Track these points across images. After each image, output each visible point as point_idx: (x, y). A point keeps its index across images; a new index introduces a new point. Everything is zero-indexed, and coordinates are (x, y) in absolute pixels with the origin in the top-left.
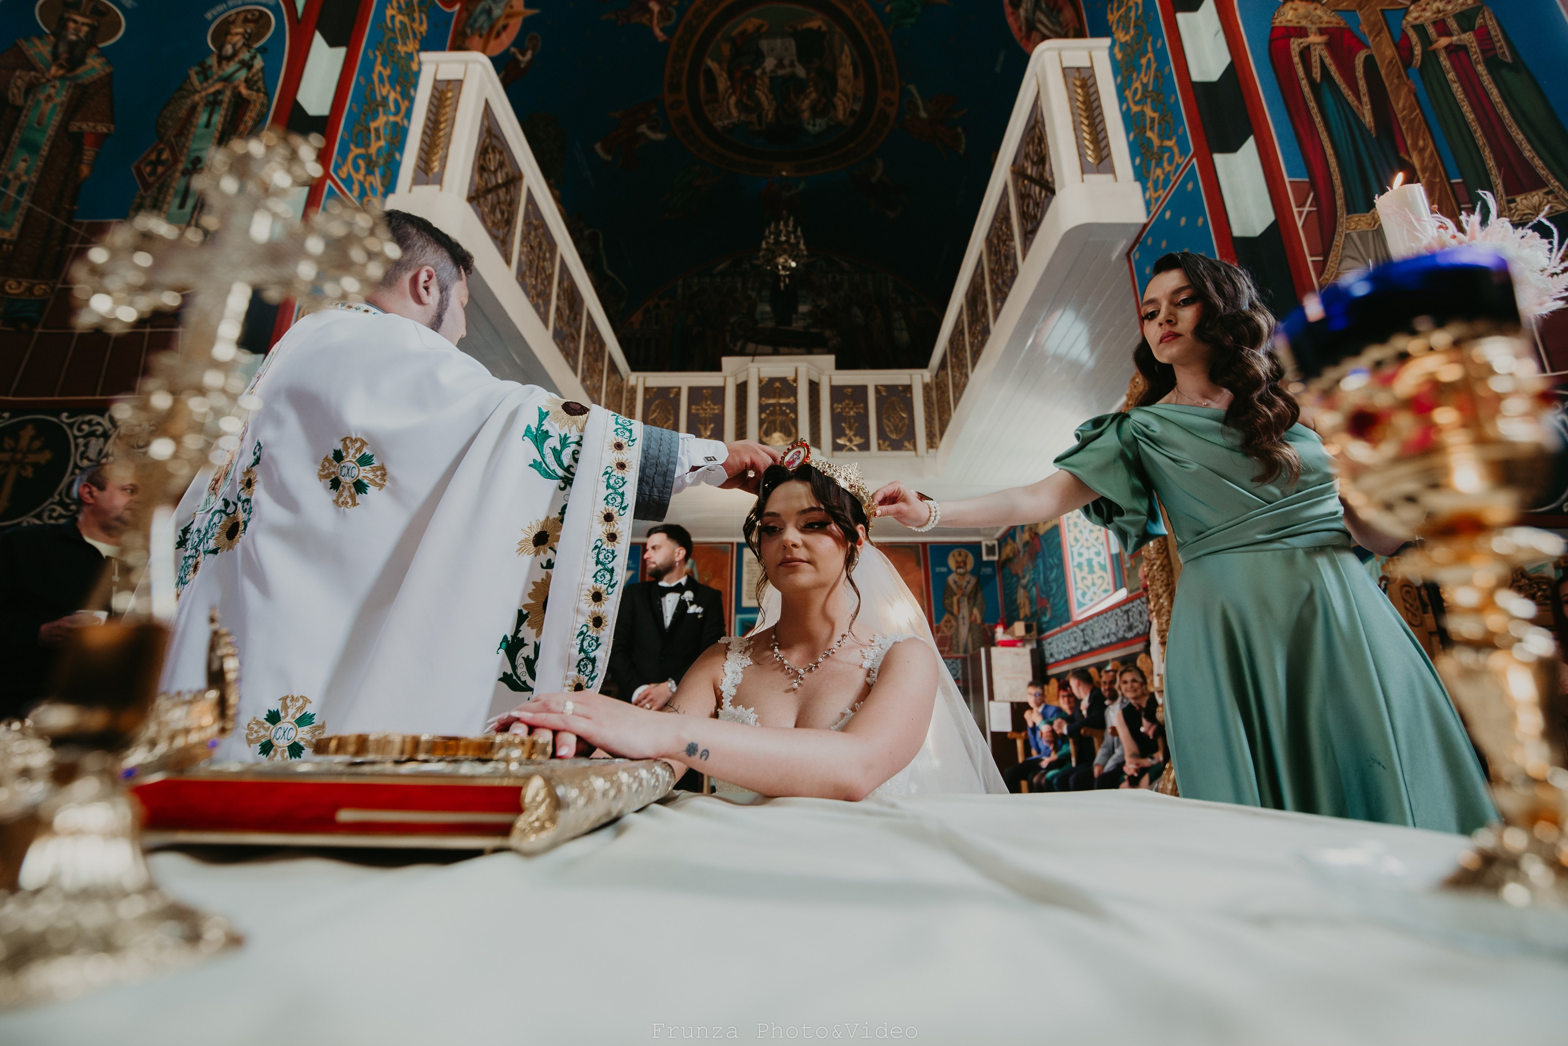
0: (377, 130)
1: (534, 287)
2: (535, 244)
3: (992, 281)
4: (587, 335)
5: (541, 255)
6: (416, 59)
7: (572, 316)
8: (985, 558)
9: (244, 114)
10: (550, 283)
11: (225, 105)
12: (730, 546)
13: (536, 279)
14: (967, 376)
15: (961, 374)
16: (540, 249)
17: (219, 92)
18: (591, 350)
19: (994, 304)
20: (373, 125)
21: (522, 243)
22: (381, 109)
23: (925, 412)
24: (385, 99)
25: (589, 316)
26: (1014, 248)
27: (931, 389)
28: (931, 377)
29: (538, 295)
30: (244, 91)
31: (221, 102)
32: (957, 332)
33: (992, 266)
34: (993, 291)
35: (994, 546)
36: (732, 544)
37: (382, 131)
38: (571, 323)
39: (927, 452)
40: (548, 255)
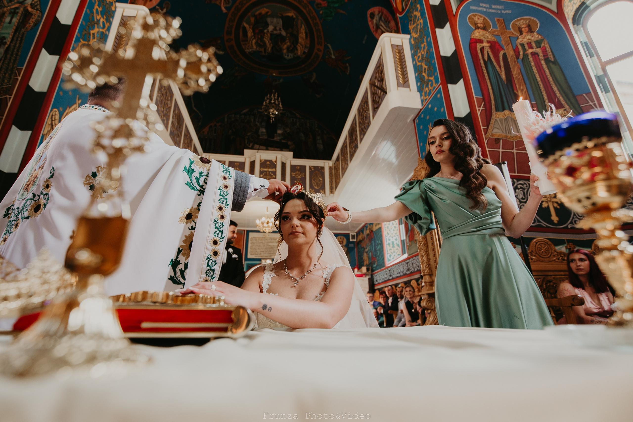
0: (94, 34)
1: (163, 112)
2: (164, 93)
3: (360, 126)
4: (185, 135)
5: (166, 98)
6: (114, 5)
7: (179, 126)
8: (351, 240)
9: (29, 20)
10: (170, 111)
11: (19, 15)
13: (164, 108)
14: (348, 164)
15: (345, 163)
16: (166, 95)
17: (17, 8)
18: (186, 142)
19: (360, 136)
20: (92, 32)
21: (158, 91)
22: (96, 25)
23: (330, 178)
24: (98, 21)
25: (186, 127)
26: (369, 114)
27: (332, 169)
28: (333, 164)
29: (164, 116)
30: (30, 9)
31: (18, 13)
32: (344, 146)
33: (360, 121)
34: (360, 131)
35: (354, 235)
36: (244, 230)
37: (96, 35)
38: (178, 129)
39: (330, 195)
40: (169, 98)
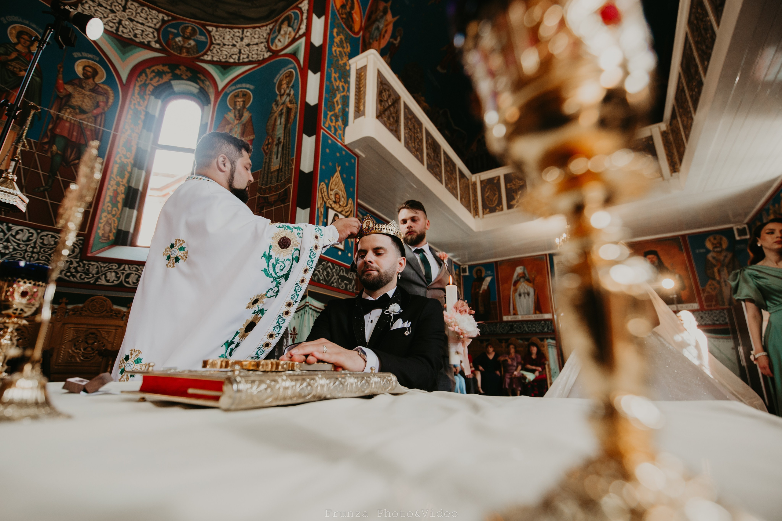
0: (337, 102)
1: (414, 147)
2: (411, 127)
3: (698, 49)
4: (445, 163)
5: (415, 131)
6: (348, 64)
7: (436, 156)
8: (738, 238)
9: (290, 115)
10: (422, 143)
11: (284, 114)
12: (545, 256)
13: (414, 143)
14: (692, 119)
15: (688, 118)
16: (414, 128)
17: (282, 109)
18: (448, 169)
19: (702, 63)
20: (335, 100)
21: (405, 128)
22: (337, 92)
23: (666, 150)
24: (338, 87)
25: (445, 153)
26: (710, 21)
27: (668, 134)
28: (667, 126)
29: (417, 151)
30: (289, 105)
31: (283, 112)
32: (680, 91)
33: (696, 39)
34: (700, 56)
35: (744, 228)
36: (546, 255)
37: (339, 101)
38: (436, 159)
39: (671, 175)
40: (419, 130)
